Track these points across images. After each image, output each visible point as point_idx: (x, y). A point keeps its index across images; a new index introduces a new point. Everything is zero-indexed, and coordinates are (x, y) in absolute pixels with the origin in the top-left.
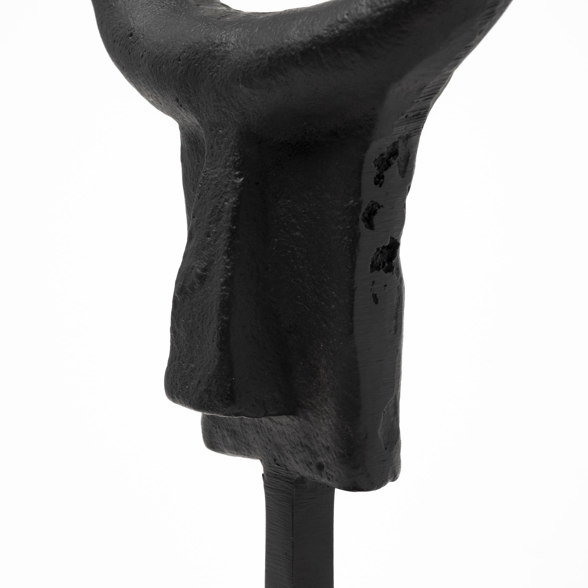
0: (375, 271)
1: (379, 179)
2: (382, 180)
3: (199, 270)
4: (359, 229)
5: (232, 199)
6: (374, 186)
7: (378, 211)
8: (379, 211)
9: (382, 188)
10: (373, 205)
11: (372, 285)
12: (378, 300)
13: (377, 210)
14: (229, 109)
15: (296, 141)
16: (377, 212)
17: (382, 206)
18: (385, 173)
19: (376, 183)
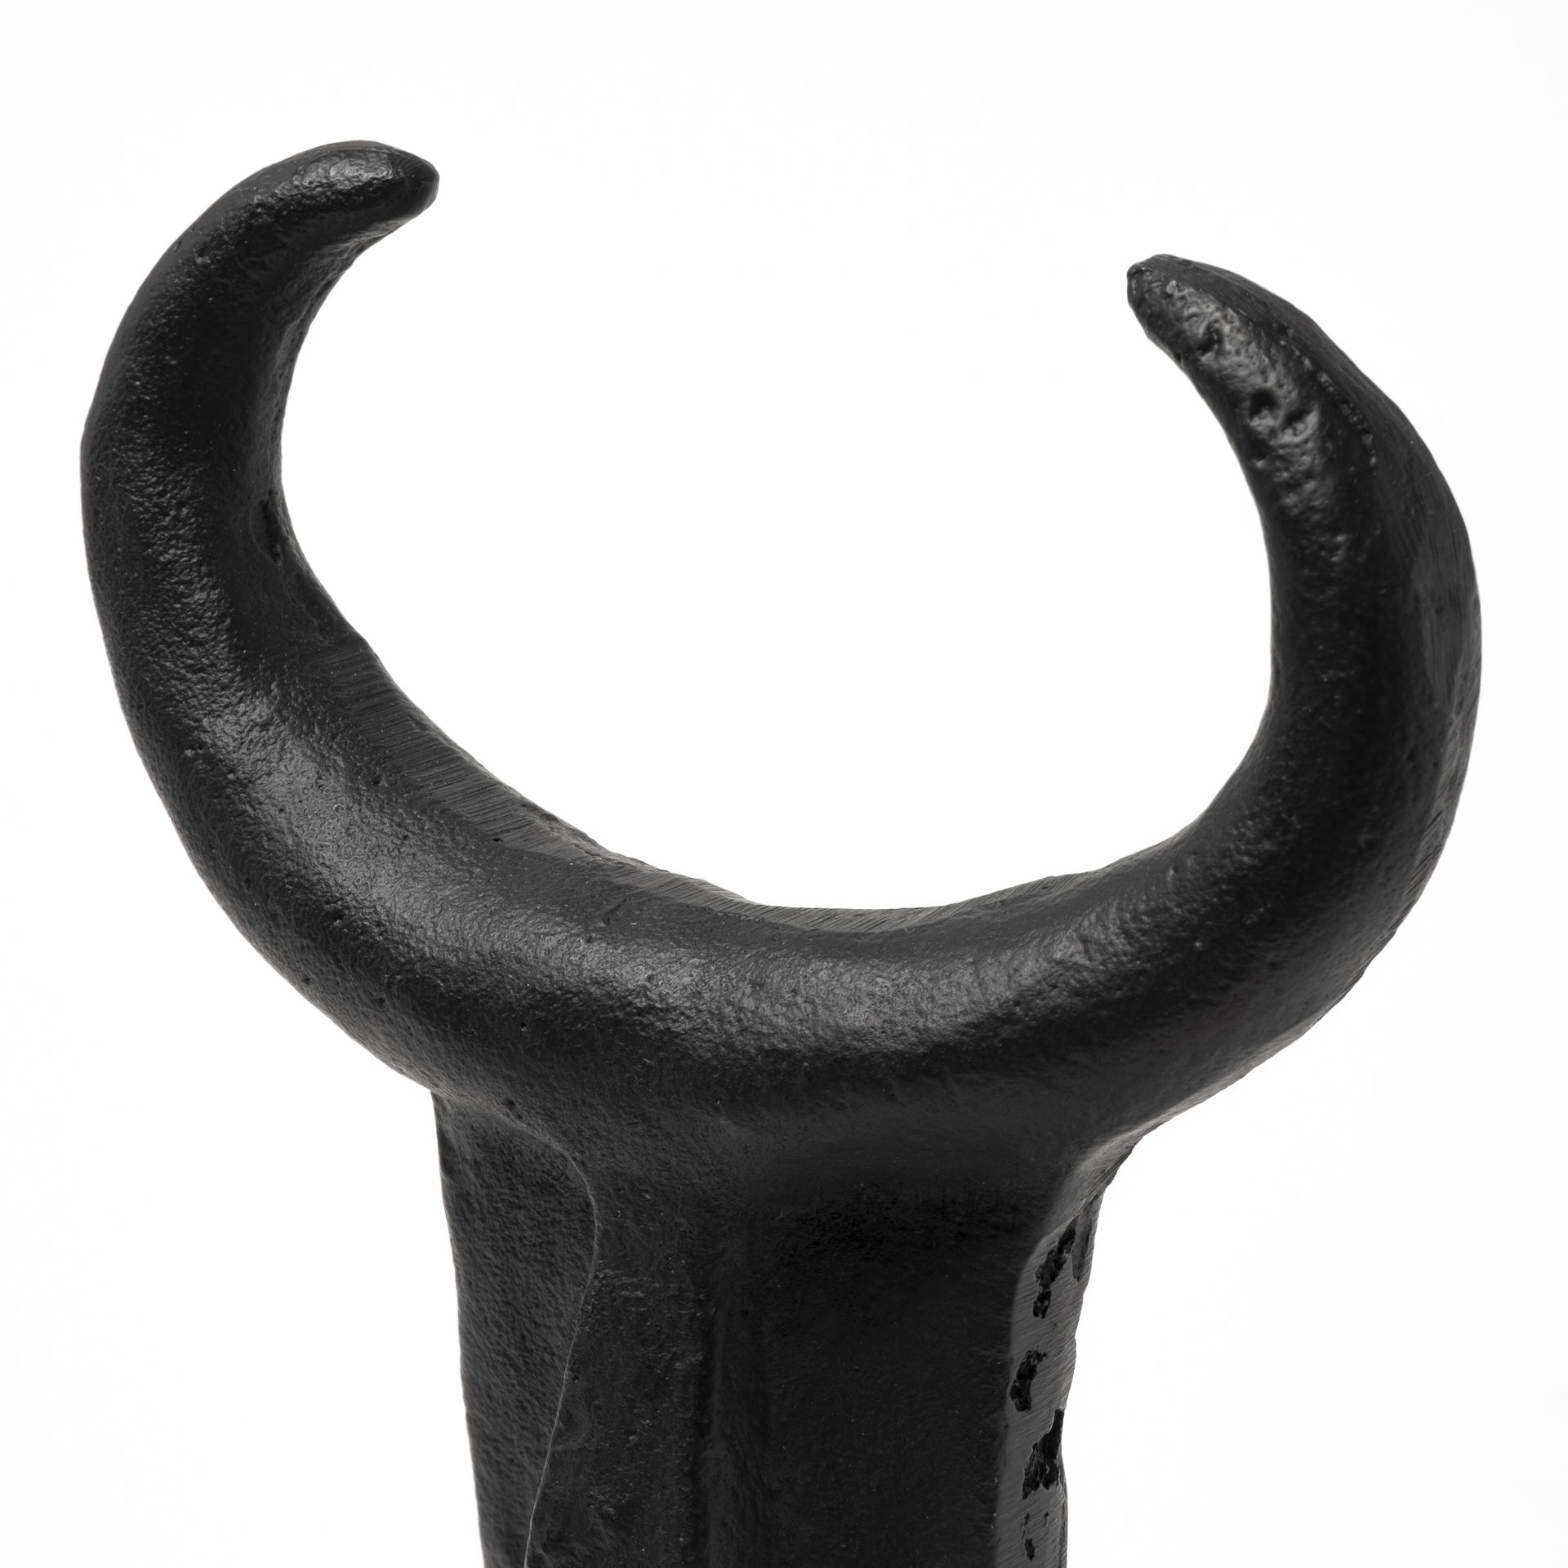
0: (1030, 1492)
1: (1042, 1302)
2: (1046, 1303)
3: (611, 1509)
4: (1005, 1419)
5: (694, 1356)
6: (1034, 1318)
7: (1038, 1369)
8: (1041, 1366)
9: (1046, 1318)
10: (1029, 1357)
11: (1026, 1524)
12: (1034, 1549)
13: (1035, 1366)
14: (681, 1159)
15: (832, 1214)
16: (1035, 1372)
17: (1045, 1355)
18: (1053, 1287)
19: (1036, 1314)
